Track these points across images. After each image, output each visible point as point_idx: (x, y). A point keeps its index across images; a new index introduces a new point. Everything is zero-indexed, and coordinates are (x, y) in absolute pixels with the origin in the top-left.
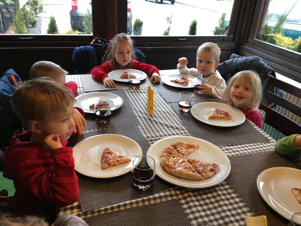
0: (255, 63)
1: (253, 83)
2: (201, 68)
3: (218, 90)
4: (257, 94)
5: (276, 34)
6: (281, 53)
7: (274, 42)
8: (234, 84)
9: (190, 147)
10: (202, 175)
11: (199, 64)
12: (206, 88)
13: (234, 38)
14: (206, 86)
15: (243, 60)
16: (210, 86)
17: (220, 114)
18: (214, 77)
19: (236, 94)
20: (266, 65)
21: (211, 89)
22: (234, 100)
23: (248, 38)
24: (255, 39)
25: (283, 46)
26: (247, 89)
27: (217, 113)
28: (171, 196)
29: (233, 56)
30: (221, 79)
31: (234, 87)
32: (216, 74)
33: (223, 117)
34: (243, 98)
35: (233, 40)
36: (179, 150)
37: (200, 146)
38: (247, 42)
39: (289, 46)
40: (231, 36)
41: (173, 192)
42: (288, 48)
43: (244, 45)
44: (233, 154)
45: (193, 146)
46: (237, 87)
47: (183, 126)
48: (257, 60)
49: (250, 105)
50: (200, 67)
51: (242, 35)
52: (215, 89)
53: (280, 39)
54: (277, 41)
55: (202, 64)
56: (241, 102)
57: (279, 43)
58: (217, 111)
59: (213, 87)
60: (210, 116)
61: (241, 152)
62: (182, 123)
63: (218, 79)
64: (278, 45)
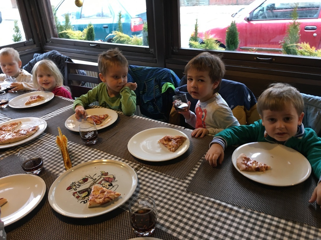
0: (53, 56)
1: (51, 70)
2: (7, 71)
3: (28, 84)
4: (57, 76)
5: (67, 30)
6: (76, 44)
7: (68, 37)
8: (38, 75)
9: (13, 125)
10: (26, 135)
11: (3, 68)
12: (16, 85)
13: (34, 41)
14: (16, 84)
15: (43, 56)
16: (20, 83)
17: (34, 98)
18: (22, 75)
19: (44, 82)
20: (62, 55)
21: (22, 84)
22: (44, 86)
23: (46, 38)
24: (52, 38)
25: (76, 39)
26: (49, 76)
27: (32, 99)
28: (7, 155)
29: (35, 55)
30: (29, 75)
31: (39, 76)
32: (23, 73)
33: (36, 100)
34: (49, 83)
35: (35, 43)
36: (5, 130)
37: (21, 122)
38: (47, 42)
39: (80, 38)
40: (30, 40)
41: (8, 153)
42: (80, 39)
43: (46, 45)
44: (49, 118)
45: (15, 123)
46: (41, 76)
47: (5, 117)
48: (54, 53)
49: (56, 85)
50: (5, 70)
51: (40, 37)
52: (25, 84)
53: (72, 34)
54: (70, 36)
55: (6, 67)
56: (50, 86)
57: (72, 37)
58: (31, 98)
59: (23, 83)
60: (26, 102)
61: (55, 115)
62: (4, 115)
63: (26, 76)
64: (72, 39)
